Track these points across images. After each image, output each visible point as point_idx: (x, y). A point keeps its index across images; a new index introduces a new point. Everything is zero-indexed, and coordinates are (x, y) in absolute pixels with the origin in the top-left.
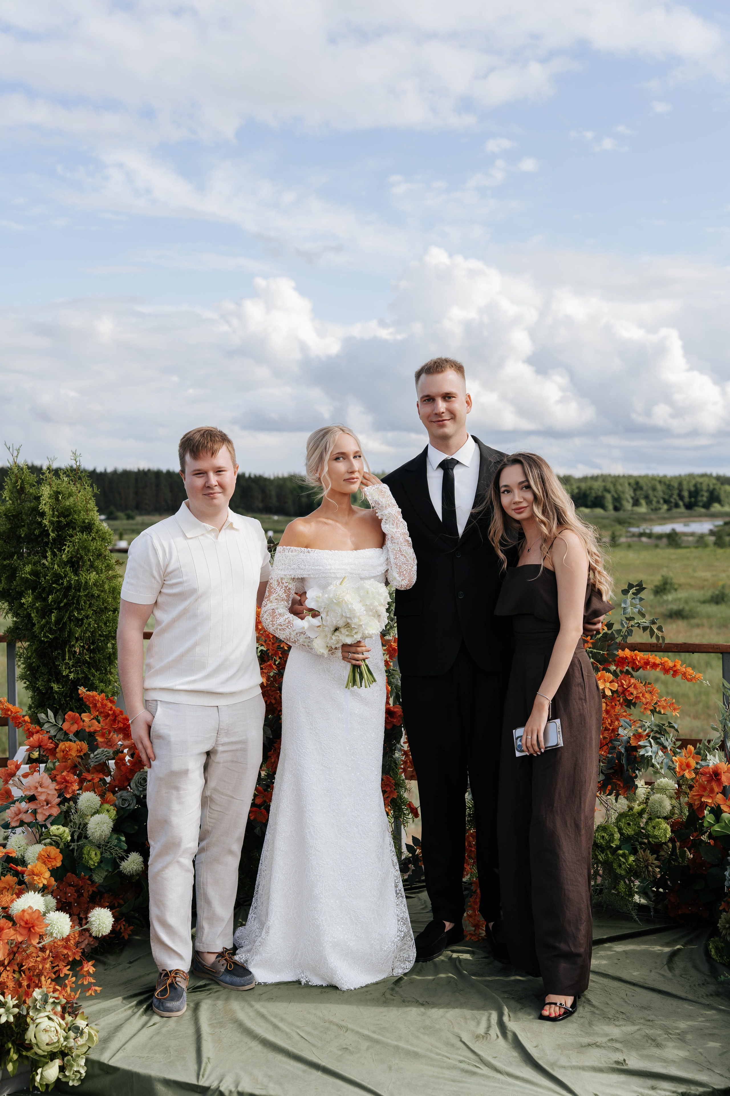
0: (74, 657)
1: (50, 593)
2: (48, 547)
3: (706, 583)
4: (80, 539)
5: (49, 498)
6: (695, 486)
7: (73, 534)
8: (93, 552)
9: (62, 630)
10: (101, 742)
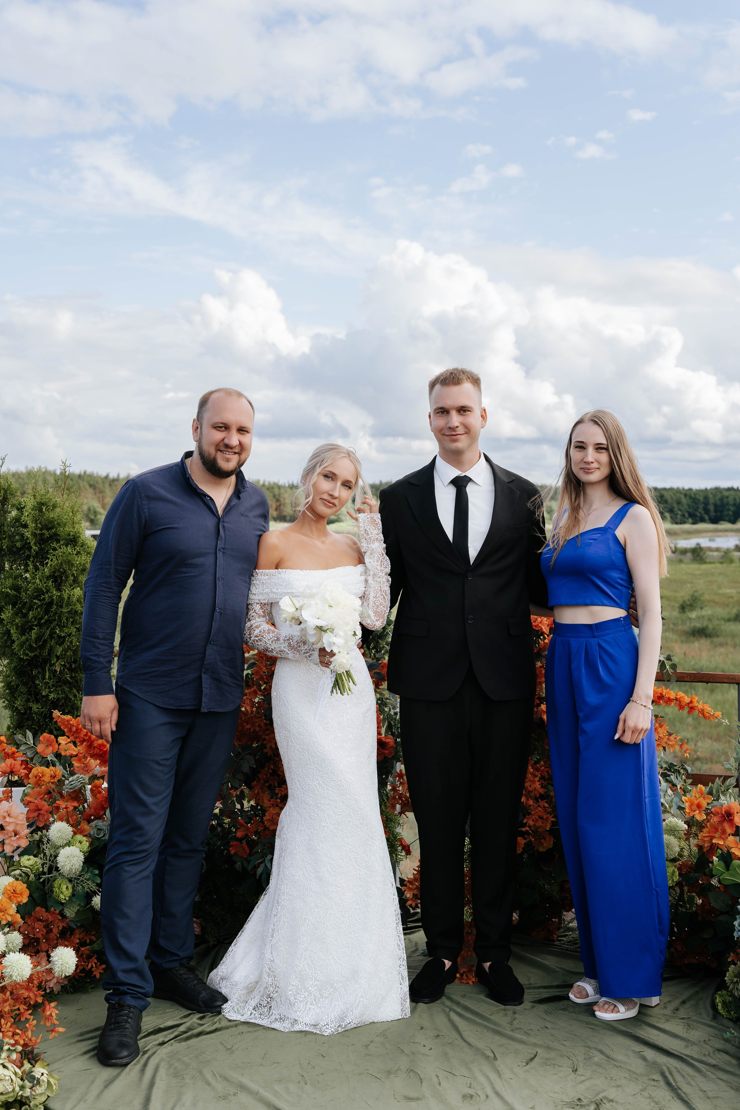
0: (54, 676)
1: (30, 609)
2: (30, 561)
3: (731, 600)
4: (64, 553)
5: (33, 509)
6: (721, 500)
7: (57, 547)
8: (77, 567)
9: (42, 647)
10: (77, 767)
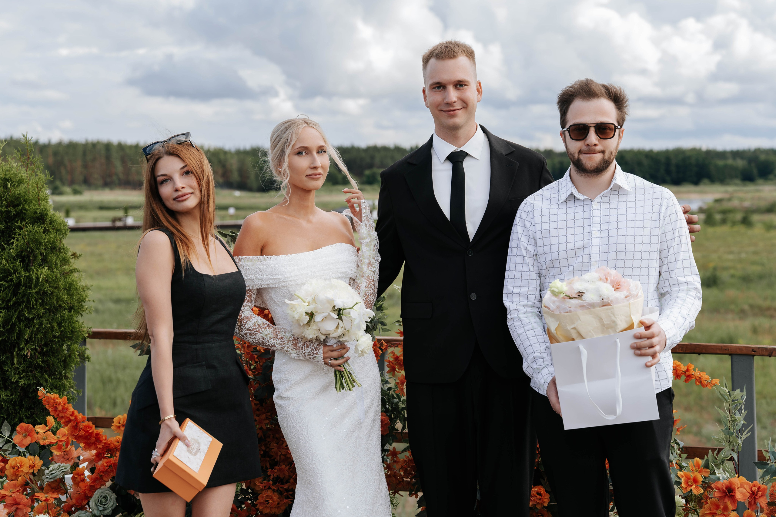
0: (25, 361)
4: (30, 232)
7: (22, 226)
8: (46, 245)
9: (10, 331)
10: (57, 455)
